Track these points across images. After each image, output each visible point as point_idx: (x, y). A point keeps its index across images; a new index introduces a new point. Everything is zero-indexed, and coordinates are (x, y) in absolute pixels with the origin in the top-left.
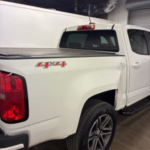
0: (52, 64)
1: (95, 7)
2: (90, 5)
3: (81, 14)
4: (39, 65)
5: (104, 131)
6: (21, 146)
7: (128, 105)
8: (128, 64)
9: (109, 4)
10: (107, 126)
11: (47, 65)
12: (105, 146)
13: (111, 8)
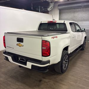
1: (42, 8)
2: (39, 7)
3: (35, 11)
5: (66, 62)
7: (71, 52)
9: (50, 6)
10: (67, 60)
12: (66, 67)
13: (51, 8)
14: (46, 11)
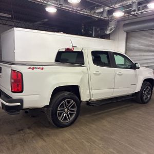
0: (36, 68)
2: (94, 28)
4: (29, 68)
5: (71, 111)
6: (19, 104)
8: (89, 72)
10: (72, 107)
11: (33, 69)
12: (71, 120)
13: (111, 30)
14: (103, 34)
